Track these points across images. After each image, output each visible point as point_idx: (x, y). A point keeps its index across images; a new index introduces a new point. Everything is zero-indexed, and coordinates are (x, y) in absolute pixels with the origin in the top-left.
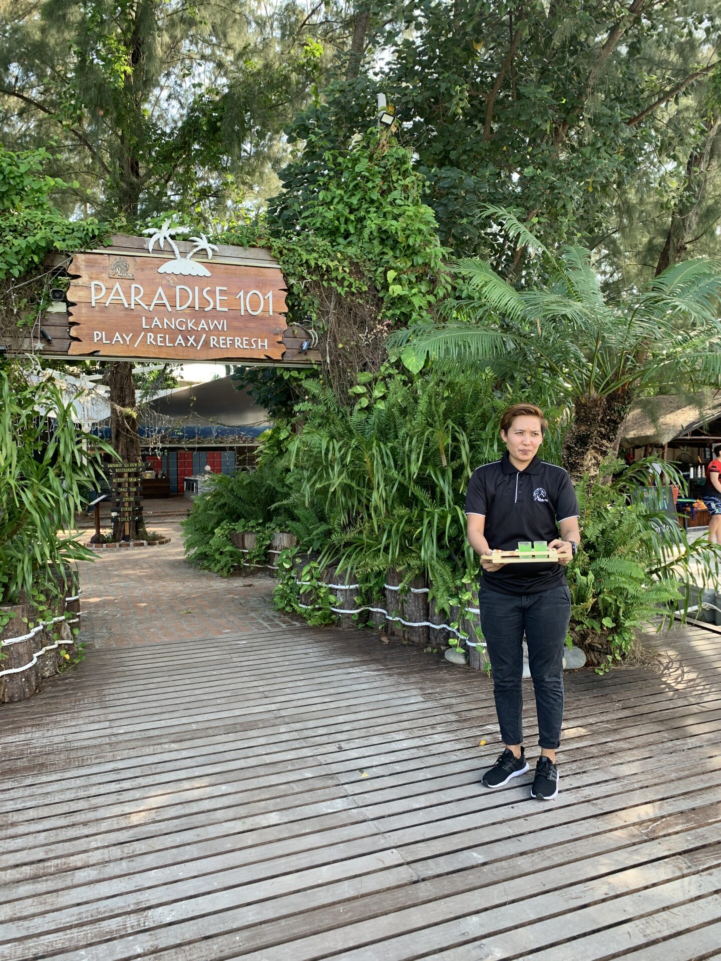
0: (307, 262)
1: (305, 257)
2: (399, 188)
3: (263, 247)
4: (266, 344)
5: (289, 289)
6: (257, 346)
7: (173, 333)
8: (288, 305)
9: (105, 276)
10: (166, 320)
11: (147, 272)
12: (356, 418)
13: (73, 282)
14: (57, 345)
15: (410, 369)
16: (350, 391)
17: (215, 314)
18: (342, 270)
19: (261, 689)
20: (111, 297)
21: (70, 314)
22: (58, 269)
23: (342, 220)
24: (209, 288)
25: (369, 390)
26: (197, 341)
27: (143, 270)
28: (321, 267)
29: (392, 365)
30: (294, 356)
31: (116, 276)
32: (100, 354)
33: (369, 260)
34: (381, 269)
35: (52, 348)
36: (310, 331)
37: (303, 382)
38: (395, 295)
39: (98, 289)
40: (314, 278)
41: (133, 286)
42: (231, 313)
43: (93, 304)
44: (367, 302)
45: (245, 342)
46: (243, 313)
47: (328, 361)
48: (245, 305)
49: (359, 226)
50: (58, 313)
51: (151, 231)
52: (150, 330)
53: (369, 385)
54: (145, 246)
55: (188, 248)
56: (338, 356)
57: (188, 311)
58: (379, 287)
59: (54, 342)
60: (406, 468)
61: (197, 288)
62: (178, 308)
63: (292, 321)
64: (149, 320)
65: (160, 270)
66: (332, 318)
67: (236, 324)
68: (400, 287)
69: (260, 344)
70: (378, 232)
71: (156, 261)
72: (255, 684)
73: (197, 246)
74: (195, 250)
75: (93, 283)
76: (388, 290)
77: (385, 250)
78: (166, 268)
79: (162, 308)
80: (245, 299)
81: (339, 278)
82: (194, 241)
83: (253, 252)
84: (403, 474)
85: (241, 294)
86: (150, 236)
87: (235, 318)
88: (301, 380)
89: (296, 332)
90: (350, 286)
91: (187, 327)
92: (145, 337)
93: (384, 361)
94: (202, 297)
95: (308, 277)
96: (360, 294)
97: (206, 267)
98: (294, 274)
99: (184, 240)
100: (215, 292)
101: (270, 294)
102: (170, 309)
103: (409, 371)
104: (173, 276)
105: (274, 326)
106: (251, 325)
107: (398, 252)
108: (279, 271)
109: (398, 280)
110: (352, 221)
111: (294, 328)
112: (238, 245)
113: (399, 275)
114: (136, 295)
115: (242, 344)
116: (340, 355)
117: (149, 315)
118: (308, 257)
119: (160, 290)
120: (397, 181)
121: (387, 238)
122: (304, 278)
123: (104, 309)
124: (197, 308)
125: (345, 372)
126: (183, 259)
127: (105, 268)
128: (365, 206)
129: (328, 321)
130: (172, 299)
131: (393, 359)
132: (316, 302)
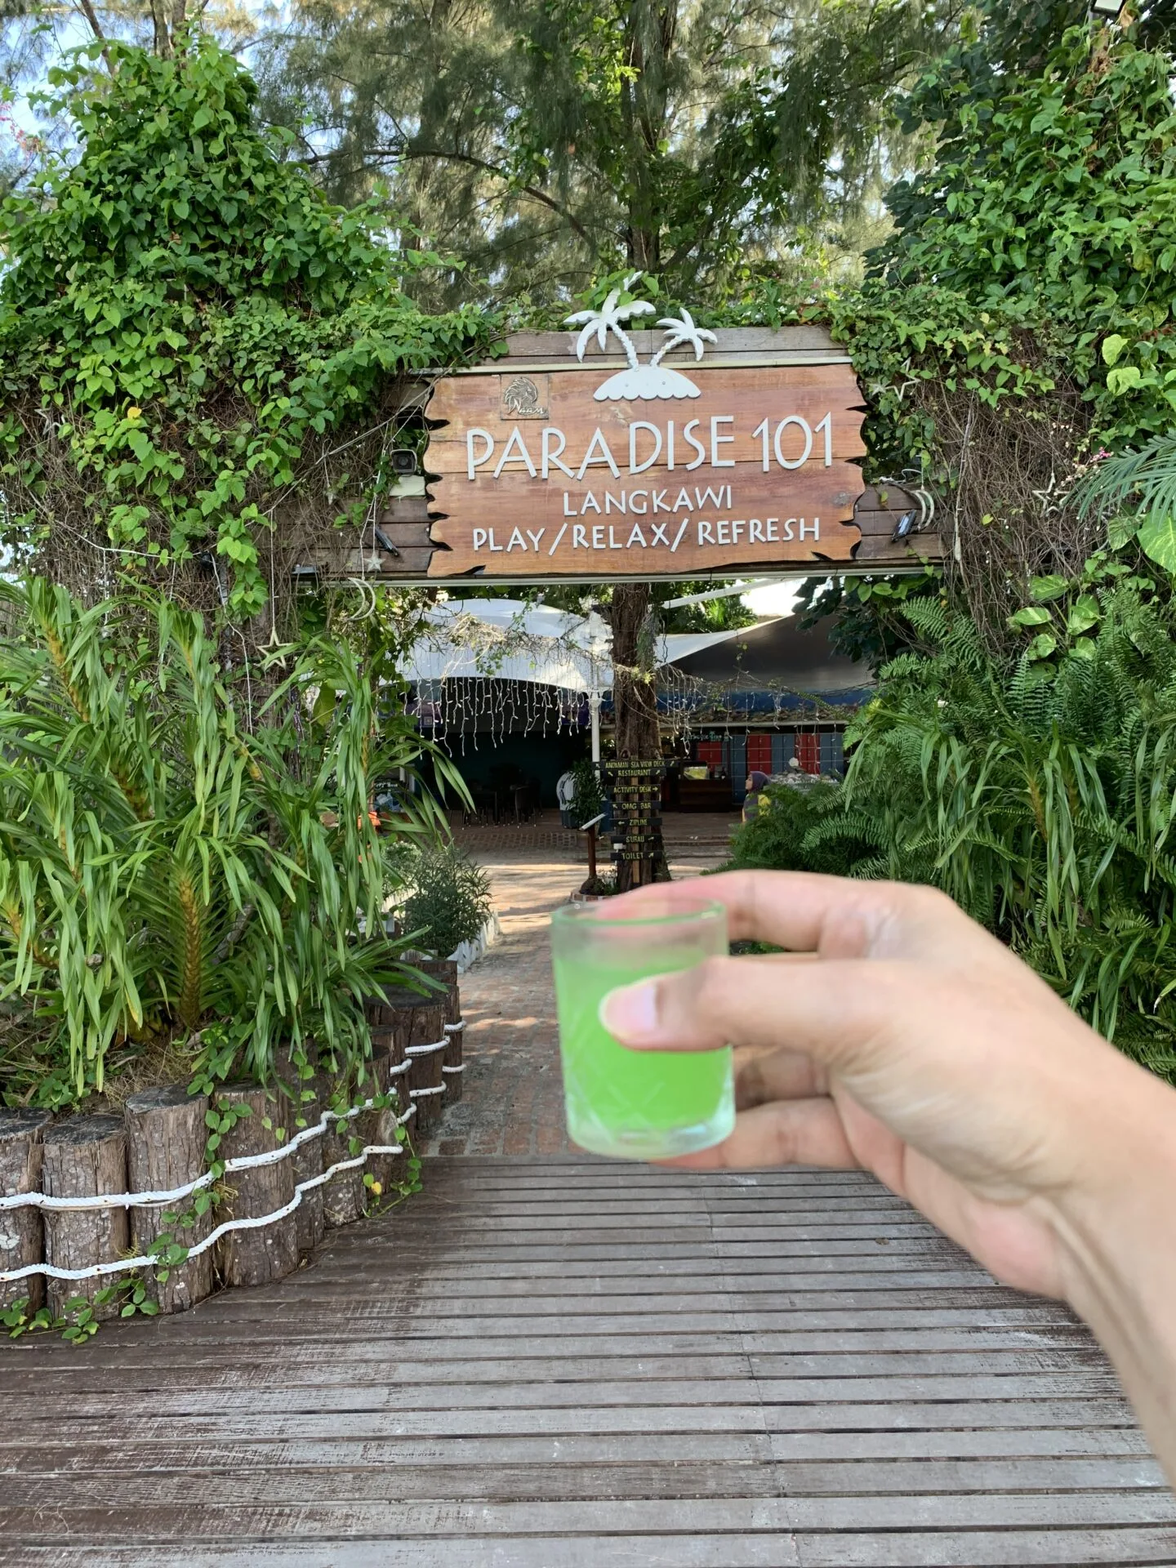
0: (909, 341)
1: (904, 330)
2: (1138, 151)
3: (813, 322)
4: (816, 529)
5: (870, 407)
6: (797, 535)
7: (622, 522)
8: (865, 438)
9: (492, 417)
10: (608, 497)
11: (574, 401)
12: (1025, 681)
13: (435, 434)
14: (410, 559)
15: (1162, 563)
16: (1010, 620)
17: (707, 474)
18: (995, 349)
19: (748, 1344)
20: (505, 458)
21: (429, 497)
22: (408, 412)
23: (998, 244)
24: (696, 422)
25: (1058, 618)
26: (670, 534)
27: (564, 397)
28: (942, 348)
29: (1111, 555)
30: (879, 550)
31: (514, 415)
32: (485, 572)
33: (1060, 322)
34: (1086, 338)
35: (399, 566)
36: (917, 493)
37: (903, 606)
38: (1123, 389)
39: (480, 443)
40: (926, 374)
41: (546, 432)
42: (743, 470)
43: (471, 476)
44: (1054, 417)
45: (770, 529)
46: (766, 468)
47: (958, 557)
48: (772, 451)
49: (1037, 251)
50: (410, 498)
51: (582, 316)
52: (578, 519)
53: (1059, 606)
54: (570, 349)
55: (656, 344)
56: (980, 542)
57: (652, 474)
58: (1082, 379)
59: (404, 553)
60: (1139, 814)
61: (671, 424)
62: (633, 469)
63: (876, 472)
64: (577, 497)
65: (600, 394)
66: (967, 459)
67: (753, 492)
68: (1136, 370)
69: (803, 529)
70: (1083, 255)
71: (591, 377)
72: (740, 1322)
73: (671, 337)
74: (669, 346)
75: (471, 433)
76: (1104, 385)
77: (1099, 293)
78: (611, 388)
79: (602, 472)
80: (771, 437)
81: (985, 368)
82: (668, 328)
83: (791, 336)
84: (1132, 827)
85: (765, 426)
86: (580, 327)
87: (751, 480)
88: (899, 601)
89: (885, 497)
90: (1011, 382)
91: (650, 507)
92: (569, 532)
93: (1095, 547)
94: (681, 442)
95: (912, 374)
96: (1037, 399)
97: (691, 378)
98: (879, 371)
99: (648, 327)
100: (708, 428)
101: (827, 421)
102: (616, 472)
103: (1159, 568)
104: (623, 404)
105: (836, 489)
106: (785, 491)
107: (1132, 293)
108: (847, 368)
109: (1129, 357)
110: (1022, 242)
111: (880, 488)
112: (759, 324)
113: (1131, 344)
114: (552, 449)
115: (764, 532)
116: (986, 541)
117: (576, 488)
118: (913, 330)
119: (598, 435)
120: (1133, 137)
121: (1106, 267)
122: (904, 378)
123: (491, 483)
124: (671, 467)
125: (1000, 578)
126: (645, 368)
127: (494, 401)
128: (1051, 203)
129: (957, 467)
130: (620, 453)
131: (1118, 544)
132: (930, 426)
